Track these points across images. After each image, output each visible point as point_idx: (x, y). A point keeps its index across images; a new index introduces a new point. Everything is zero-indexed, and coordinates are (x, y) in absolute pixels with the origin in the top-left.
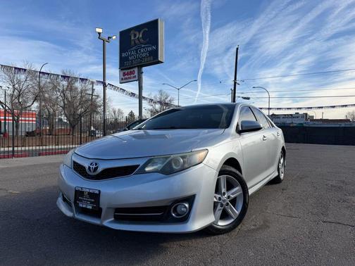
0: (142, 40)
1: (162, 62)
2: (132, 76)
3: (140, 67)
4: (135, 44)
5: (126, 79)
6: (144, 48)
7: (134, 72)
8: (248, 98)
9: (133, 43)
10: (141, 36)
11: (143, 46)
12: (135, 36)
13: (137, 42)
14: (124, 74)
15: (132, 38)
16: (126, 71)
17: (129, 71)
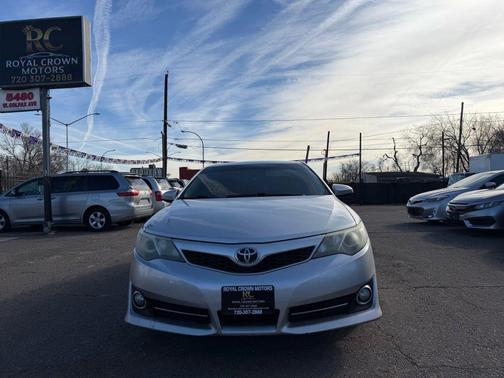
0: (48, 45)
1: (88, 85)
2: (27, 101)
3: (45, 89)
4: (35, 49)
5: (15, 105)
6: (53, 58)
7: (31, 96)
8: (185, 147)
9: (29, 46)
10: (46, 37)
11: (52, 54)
12: (34, 35)
13: (39, 46)
14: (9, 97)
15: (29, 38)
16: (14, 93)
17: (21, 92)
